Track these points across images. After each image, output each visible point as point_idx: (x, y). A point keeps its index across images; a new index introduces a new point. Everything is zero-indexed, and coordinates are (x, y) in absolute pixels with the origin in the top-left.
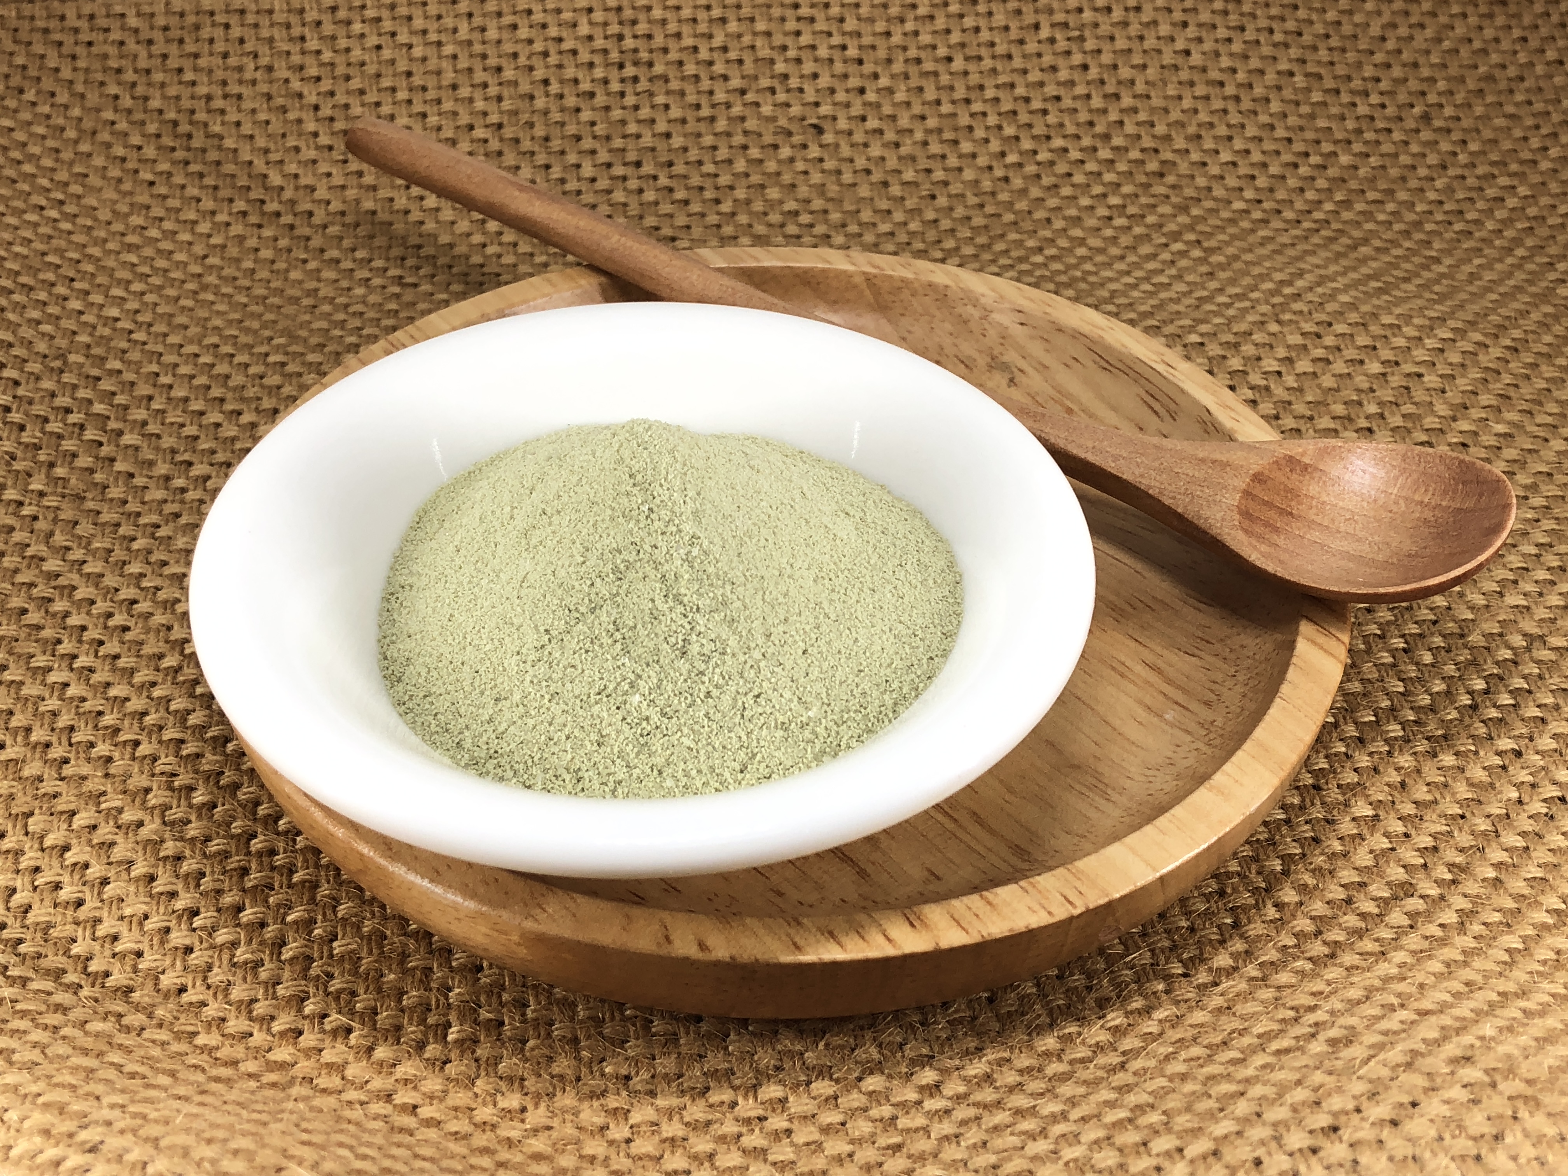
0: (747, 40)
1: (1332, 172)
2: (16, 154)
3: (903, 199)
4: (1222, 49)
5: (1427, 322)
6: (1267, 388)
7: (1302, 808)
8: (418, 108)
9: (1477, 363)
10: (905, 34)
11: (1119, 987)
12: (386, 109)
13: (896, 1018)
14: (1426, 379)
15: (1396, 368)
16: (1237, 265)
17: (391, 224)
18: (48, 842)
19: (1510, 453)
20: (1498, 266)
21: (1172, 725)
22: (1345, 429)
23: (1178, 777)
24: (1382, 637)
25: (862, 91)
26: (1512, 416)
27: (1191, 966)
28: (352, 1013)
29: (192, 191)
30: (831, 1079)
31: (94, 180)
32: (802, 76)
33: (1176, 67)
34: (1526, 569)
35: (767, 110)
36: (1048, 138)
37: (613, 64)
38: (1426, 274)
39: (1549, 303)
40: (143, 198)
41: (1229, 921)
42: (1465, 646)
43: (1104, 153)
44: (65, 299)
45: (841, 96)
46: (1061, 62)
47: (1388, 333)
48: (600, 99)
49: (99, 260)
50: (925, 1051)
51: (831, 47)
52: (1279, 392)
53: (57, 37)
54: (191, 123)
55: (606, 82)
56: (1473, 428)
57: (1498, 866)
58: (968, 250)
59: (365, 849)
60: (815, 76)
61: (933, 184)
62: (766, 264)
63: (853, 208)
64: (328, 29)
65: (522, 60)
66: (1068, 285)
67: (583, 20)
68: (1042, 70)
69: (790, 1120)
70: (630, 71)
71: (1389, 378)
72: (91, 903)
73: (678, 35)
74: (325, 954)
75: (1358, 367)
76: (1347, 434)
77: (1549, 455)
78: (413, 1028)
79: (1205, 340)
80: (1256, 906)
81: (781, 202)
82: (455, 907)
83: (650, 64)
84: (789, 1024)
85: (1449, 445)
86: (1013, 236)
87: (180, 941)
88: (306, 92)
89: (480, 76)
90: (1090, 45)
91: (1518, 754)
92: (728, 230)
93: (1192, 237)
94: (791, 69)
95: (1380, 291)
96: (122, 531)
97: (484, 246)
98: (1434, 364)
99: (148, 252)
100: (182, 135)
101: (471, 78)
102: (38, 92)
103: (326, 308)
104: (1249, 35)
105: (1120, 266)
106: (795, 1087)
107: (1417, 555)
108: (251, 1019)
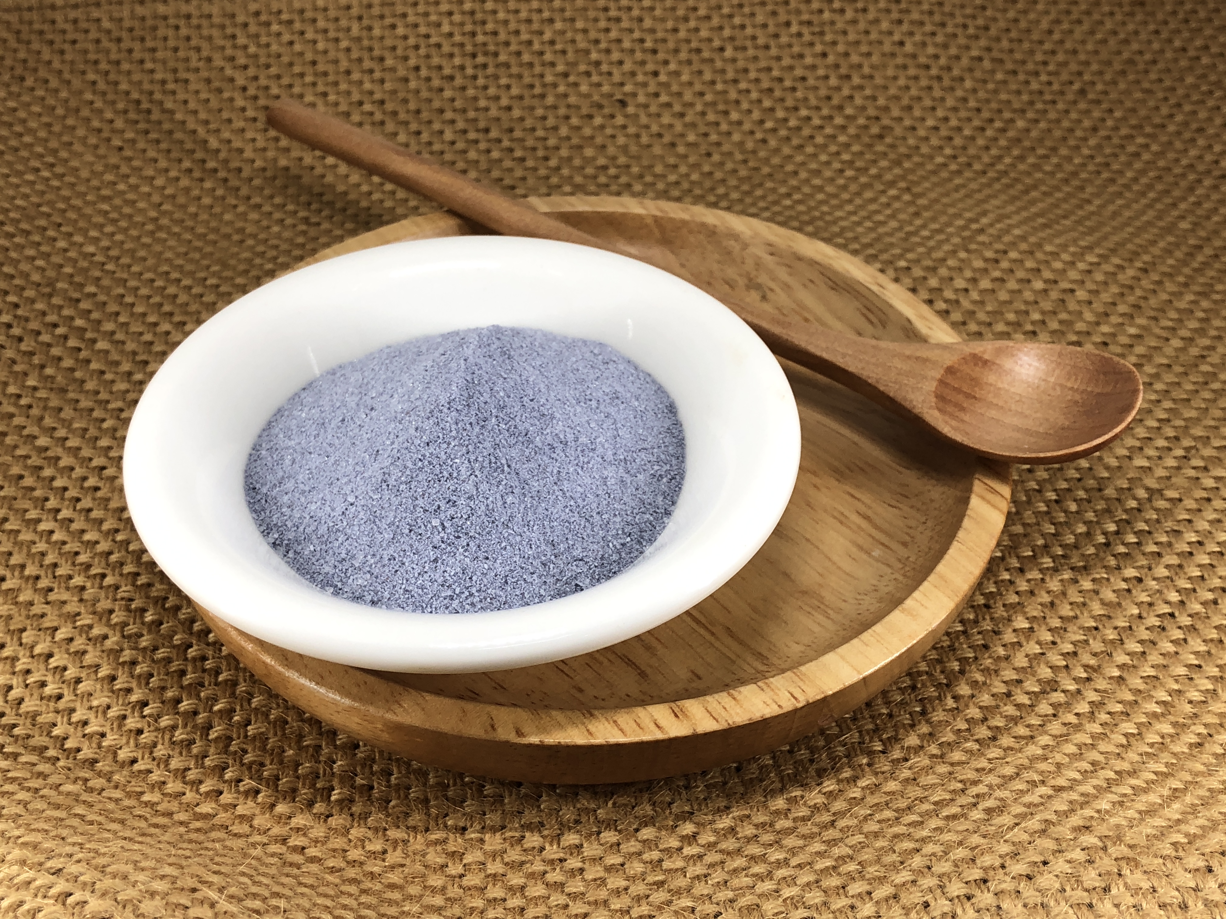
0: (569, 35)
1: (1011, 134)
2: (18, 128)
3: (686, 156)
4: (928, 40)
5: (1079, 250)
6: (957, 302)
7: (976, 622)
8: (321, 88)
9: (1116, 282)
10: (689, 30)
11: (834, 759)
12: (296, 90)
13: (666, 783)
14: (1077, 293)
15: (1054, 286)
16: (938, 207)
17: (299, 177)
18: (37, 650)
19: (1140, 350)
20: (1135, 206)
21: (877, 560)
22: (1015, 332)
23: (881, 600)
24: (1039, 491)
25: (656, 74)
26: (1141, 321)
27: (889, 743)
28: (260, 779)
29: (151, 153)
30: (616, 830)
31: (78, 147)
32: (611, 63)
33: (893, 55)
34: (1150, 439)
35: (584, 88)
36: (796, 109)
37: (468, 54)
38: (1080, 213)
40: (113, 160)
41: (918, 709)
42: (1102, 498)
43: (839, 120)
44: (55, 240)
45: (640, 78)
46: (807, 51)
47: (1049, 258)
48: (459, 81)
49: (80, 209)
50: (687, 809)
51: (633, 41)
52: (966, 304)
53: (50, 37)
54: (151, 101)
55: (462, 68)
56: (1113, 331)
57: (1122, 667)
58: (735, 195)
59: (268, 660)
60: (621, 63)
61: (709, 144)
62: (580, 209)
63: (649, 163)
64: (253, 29)
65: (399, 52)
66: (810, 223)
67: (445, 22)
68: (793, 57)
69: (583, 862)
70: (480, 59)
71: (1050, 293)
72: (68, 696)
73: (517, 32)
74: (242, 736)
75: (1026, 285)
76: (1017, 336)
77: (1169, 351)
78: (305, 791)
79: (911, 265)
80: (939, 698)
81: (594, 159)
82: (335, 703)
83: (496, 54)
84: (586, 788)
85: (1094, 344)
87: (133, 725)
88: (236, 77)
89: (367, 64)
90: (828, 38)
91: (1140, 580)
92: (554, 180)
93: (902, 185)
94: (602, 57)
95: (1045, 226)
96: (95, 414)
97: (370, 193)
98: (1084, 282)
99: (117, 201)
100: (144, 111)
101: (361, 66)
102: (36, 80)
103: (250, 242)
104: (949, 29)
105: (849, 208)
106: (589, 836)
107: (1068, 428)
108: (185, 783)
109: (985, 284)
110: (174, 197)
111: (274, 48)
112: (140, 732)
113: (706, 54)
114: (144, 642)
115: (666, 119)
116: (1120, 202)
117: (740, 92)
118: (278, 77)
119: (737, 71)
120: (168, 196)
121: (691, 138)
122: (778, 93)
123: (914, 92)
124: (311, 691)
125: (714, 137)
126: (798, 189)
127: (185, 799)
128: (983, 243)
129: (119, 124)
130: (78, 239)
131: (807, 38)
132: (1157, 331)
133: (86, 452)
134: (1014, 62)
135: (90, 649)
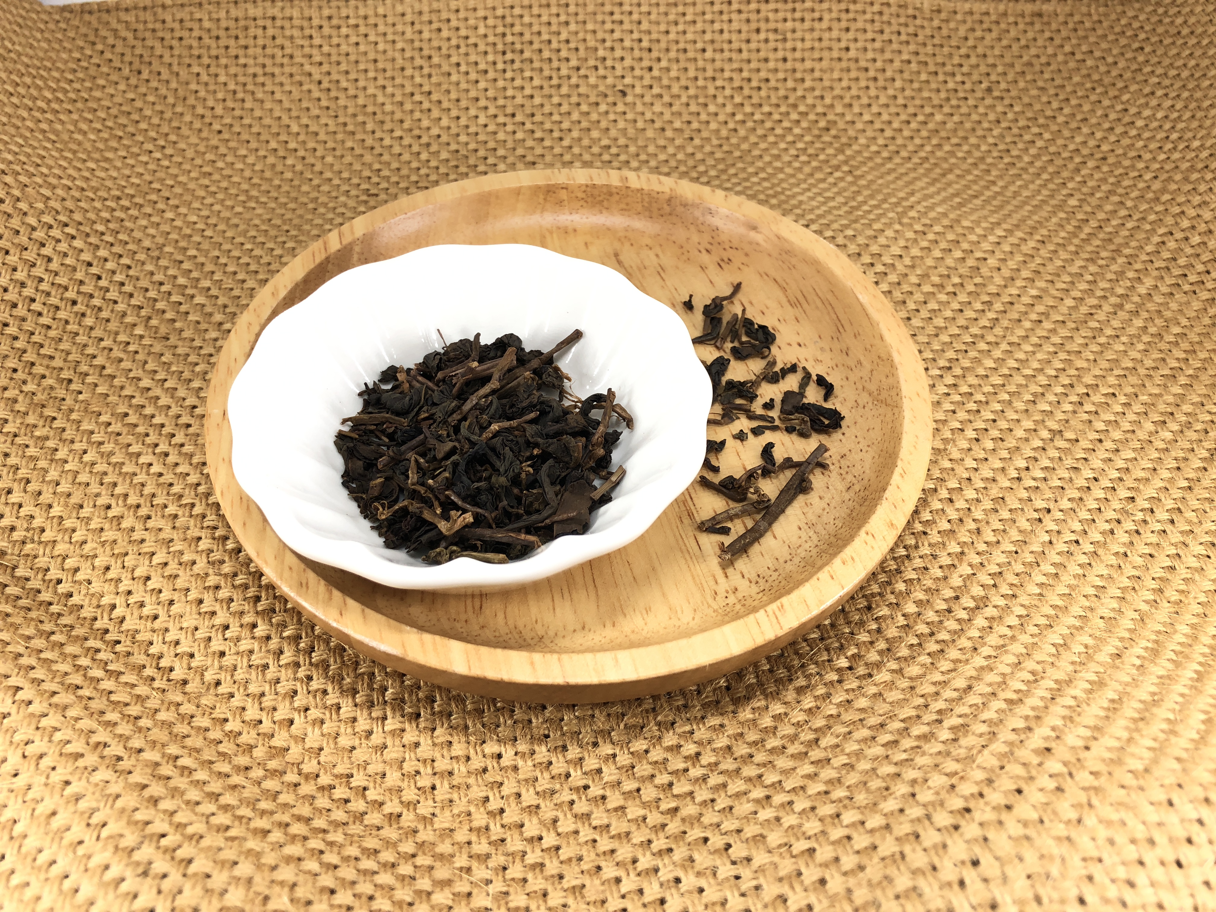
109: (915, 251)
111: (344, 48)
112: (222, 654)
114: (226, 568)
116: (1019, 183)
118: (347, 72)
121: (677, 124)
122: (746, 92)
123: (854, 91)
125: (695, 125)
126: (763, 169)
128: (913, 218)
129: (219, 111)
130: (183, 210)
132: (1055, 293)
133: (181, 393)
134: (936, 64)
135: (181, 573)
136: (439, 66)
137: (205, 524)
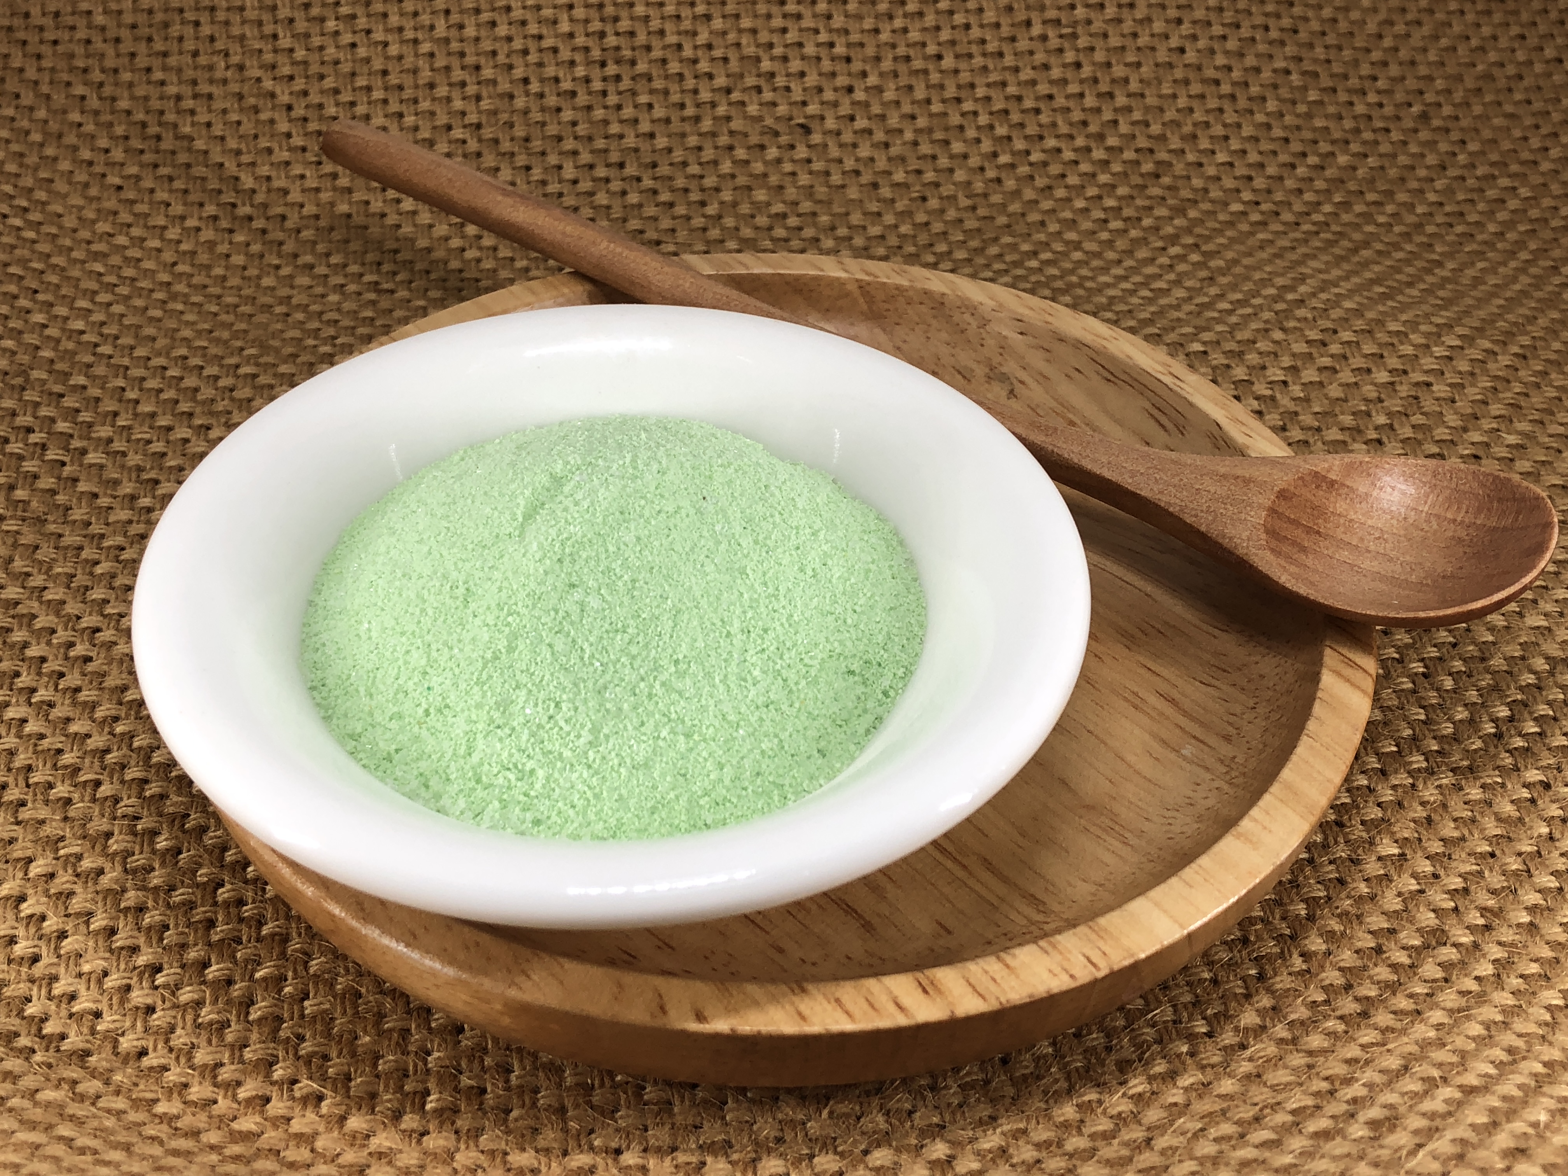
0: (732, 37)
1: (1330, 173)
3: (893, 201)
4: (1217, 46)
5: (1434, 330)
6: (1273, 398)
7: (1325, 846)
8: (394, 107)
9: (1485, 372)
10: (893, 31)
11: (1141, 1047)
12: (360, 110)
13: (904, 1081)
14: (1435, 388)
15: (1404, 378)
16: (1238, 270)
17: (366, 228)
19: (1524, 465)
20: (1501, 270)
21: (1190, 762)
22: (1354, 440)
23: (1200, 818)
24: (1400, 661)
25: (850, 90)
26: (1523, 426)
27: (1216, 1022)
28: (324, 1079)
29: (162, 195)
30: (836, 1152)
31: (61, 186)
32: (788, 75)
33: (1170, 65)
34: (1545, 588)
35: (753, 109)
36: (1041, 138)
37: (594, 62)
38: (1430, 279)
39: (1556, 308)
40: (110, 204)
41: (1253, 972)
42: (1487, 671)
43: (1098, 154)
44: (28, 312)
45: (829, 95)
46: (1053, 60)
47: (1395, 341)
48: (582, 99)
49: (63, 269)
50: (935, 1120)
51: (818, 45)
52: (1285, 402)
53: (21, 35)
54: (160, 124)
55: (587, 80)
56: (1485, 439)
57: (1532, 909)
58: (960, 255)
59: (336, 910)
60: (802, 74)
61: (924, 185)
62: (756, 271)
63: (843, 210)
64: (301, 26)
65: (501, 58)
66: (1065, 292)
67: (564, 17)
68: (1034, 68)
70: (612, 69)
71: (1398, 388)
72: (47, 959)
73: (662, 33)
74: (296, 1016)
75: (1366, 377)
76: (1356, 446)
78: (389, 1097)
79: (1209, 349)
80: (1282, 954)
81: (768, 204)
82: (434, 974)
83: (633, 63)
84: (789, 1091)
85: (1462, 457)
86: (1007, 239)
87: (140, 1000)
88: (278, 91)
89: (458, 75)
90: (1082, 42)
91: (1547, 786)
92: (714, 233)
94: (776, 66)
95: (1384, 297)
96: (84, 555)
97: (463, 250)
98: (1443, 373)
99: (115, 260)
100: (151, 137)
101: (449, 77)
103: (300, 316)
104: (1245, 32)
105: (1118, 271)
106: (797, 1162)
107: (1452, 576)
108: (215, 1085)
109: (1310, 374)
110: (194, 253)
111: (331, 52)
112: (150, 1010)
113: (918, 64)
114: (156, 879)
115: (864, 151)
116: (1480, 265)
117: (963, 115)
118: (336, 91)
119: (959, 87)
120: (185, 253)
121: (899, 176)
122: (1015, 117)
123: (1198, 116)
124: (400, 956)
126: (1046, 245)
127: (216, 1110)
128: (1304, 320)
129: (117, 155)
130: (61, 310)
131: (1054, 42)
132: (1545, 439)
133: (72, 608)
134: (1332, 76)
135: (78, 889)
136: (494, 82)
137: (119, 813)
